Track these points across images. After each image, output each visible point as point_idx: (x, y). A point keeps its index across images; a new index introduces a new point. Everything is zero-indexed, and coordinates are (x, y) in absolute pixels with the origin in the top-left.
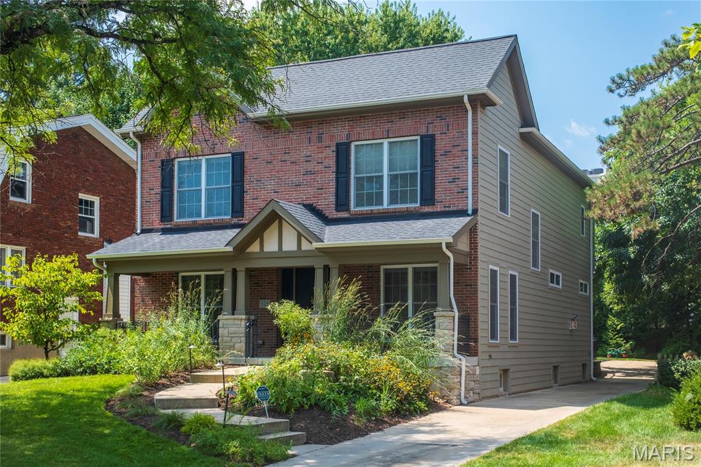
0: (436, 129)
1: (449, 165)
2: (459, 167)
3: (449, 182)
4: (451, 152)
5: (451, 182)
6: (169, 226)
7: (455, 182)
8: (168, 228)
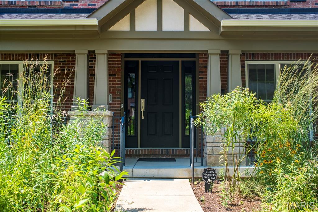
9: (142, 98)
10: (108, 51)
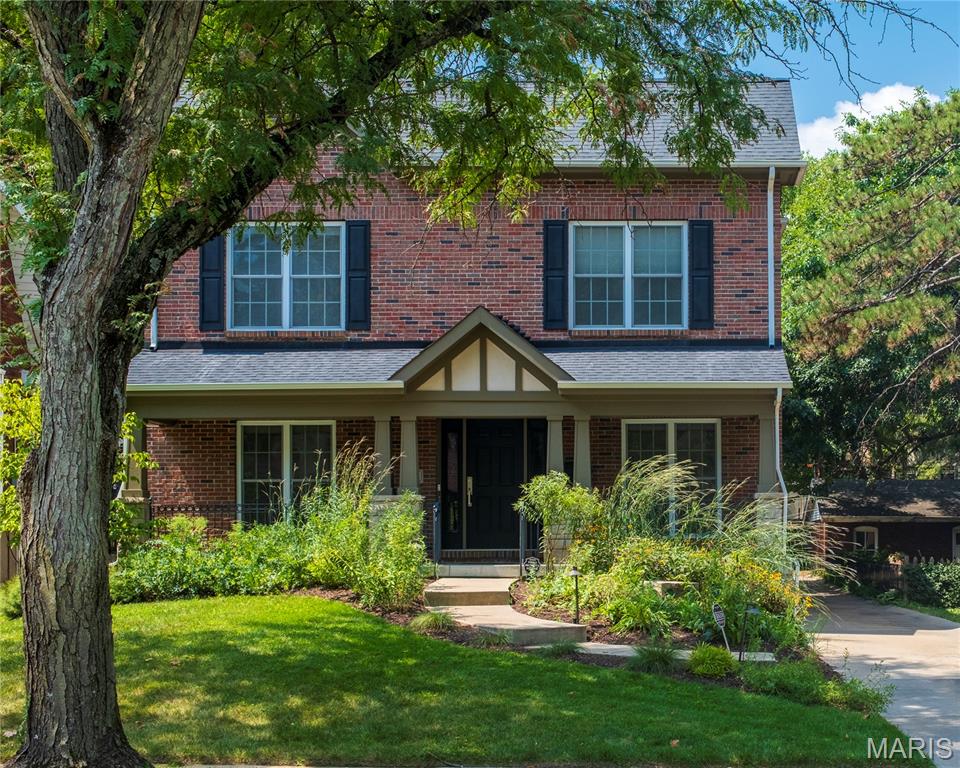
0: (715, 214)
1: (736, 270)
2: (753, 274)
3: (737, 296)
4: (739, 250)
5: (741, 296)
6: (218, 338)
7: (746, 296)
8: (214, 342)
9: (468, 475)
10: (418, 417)
